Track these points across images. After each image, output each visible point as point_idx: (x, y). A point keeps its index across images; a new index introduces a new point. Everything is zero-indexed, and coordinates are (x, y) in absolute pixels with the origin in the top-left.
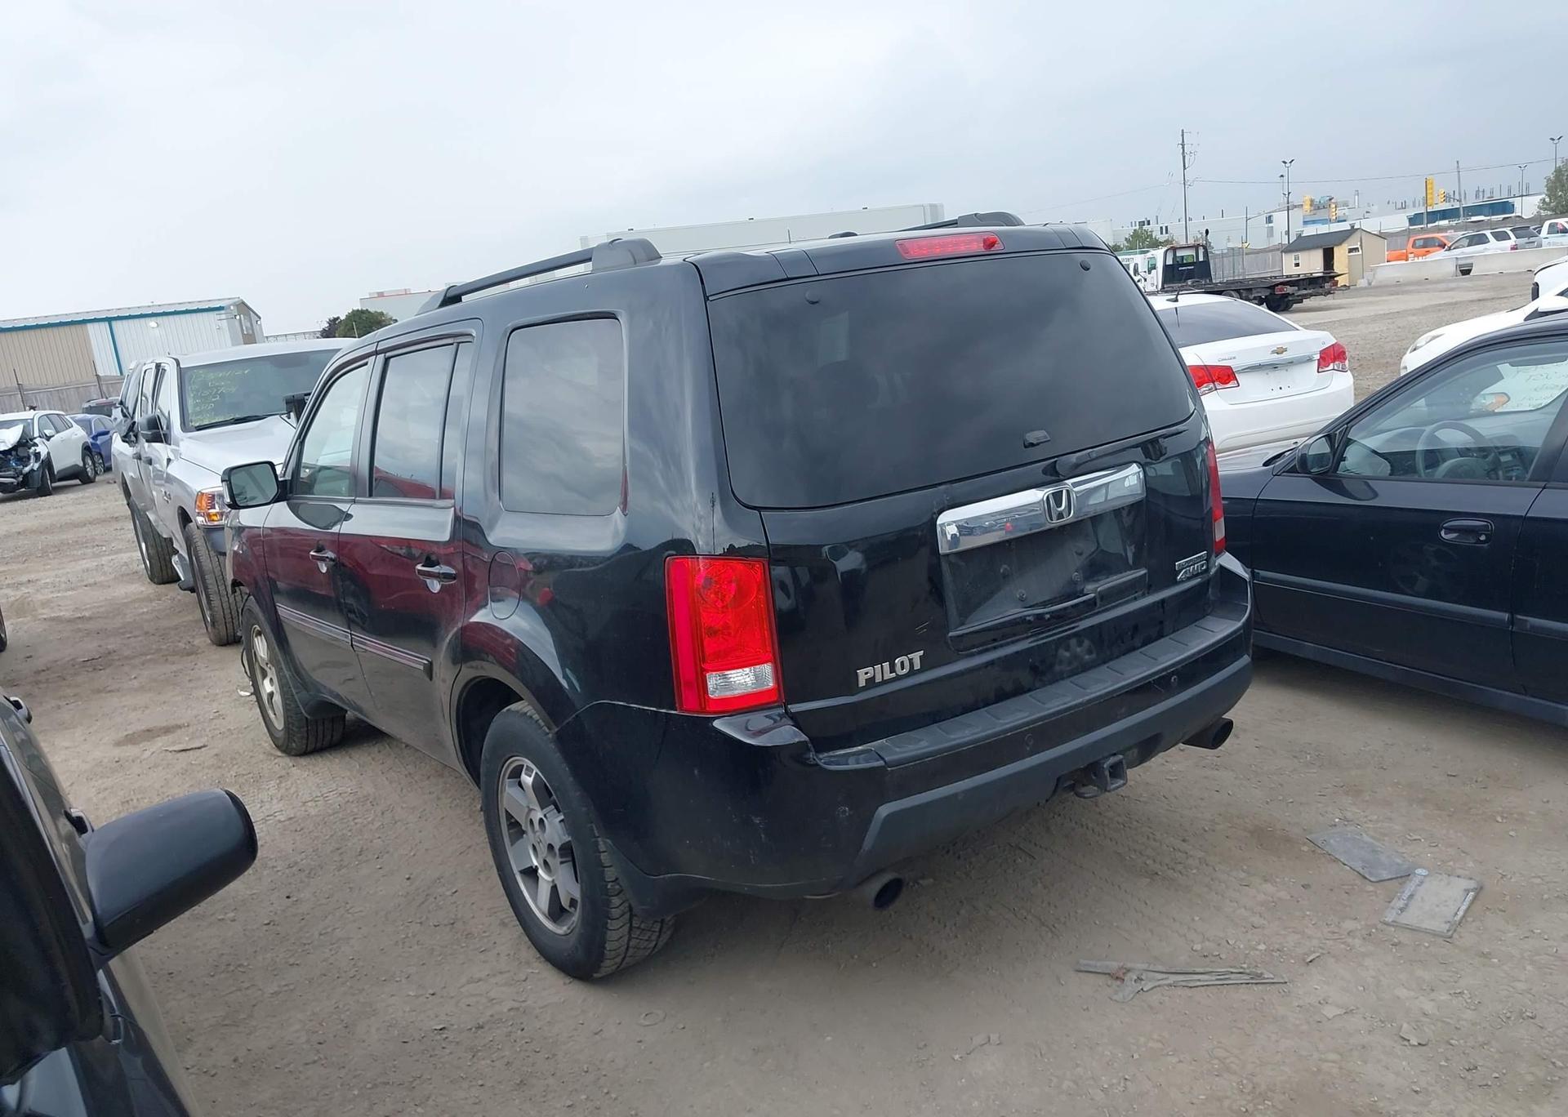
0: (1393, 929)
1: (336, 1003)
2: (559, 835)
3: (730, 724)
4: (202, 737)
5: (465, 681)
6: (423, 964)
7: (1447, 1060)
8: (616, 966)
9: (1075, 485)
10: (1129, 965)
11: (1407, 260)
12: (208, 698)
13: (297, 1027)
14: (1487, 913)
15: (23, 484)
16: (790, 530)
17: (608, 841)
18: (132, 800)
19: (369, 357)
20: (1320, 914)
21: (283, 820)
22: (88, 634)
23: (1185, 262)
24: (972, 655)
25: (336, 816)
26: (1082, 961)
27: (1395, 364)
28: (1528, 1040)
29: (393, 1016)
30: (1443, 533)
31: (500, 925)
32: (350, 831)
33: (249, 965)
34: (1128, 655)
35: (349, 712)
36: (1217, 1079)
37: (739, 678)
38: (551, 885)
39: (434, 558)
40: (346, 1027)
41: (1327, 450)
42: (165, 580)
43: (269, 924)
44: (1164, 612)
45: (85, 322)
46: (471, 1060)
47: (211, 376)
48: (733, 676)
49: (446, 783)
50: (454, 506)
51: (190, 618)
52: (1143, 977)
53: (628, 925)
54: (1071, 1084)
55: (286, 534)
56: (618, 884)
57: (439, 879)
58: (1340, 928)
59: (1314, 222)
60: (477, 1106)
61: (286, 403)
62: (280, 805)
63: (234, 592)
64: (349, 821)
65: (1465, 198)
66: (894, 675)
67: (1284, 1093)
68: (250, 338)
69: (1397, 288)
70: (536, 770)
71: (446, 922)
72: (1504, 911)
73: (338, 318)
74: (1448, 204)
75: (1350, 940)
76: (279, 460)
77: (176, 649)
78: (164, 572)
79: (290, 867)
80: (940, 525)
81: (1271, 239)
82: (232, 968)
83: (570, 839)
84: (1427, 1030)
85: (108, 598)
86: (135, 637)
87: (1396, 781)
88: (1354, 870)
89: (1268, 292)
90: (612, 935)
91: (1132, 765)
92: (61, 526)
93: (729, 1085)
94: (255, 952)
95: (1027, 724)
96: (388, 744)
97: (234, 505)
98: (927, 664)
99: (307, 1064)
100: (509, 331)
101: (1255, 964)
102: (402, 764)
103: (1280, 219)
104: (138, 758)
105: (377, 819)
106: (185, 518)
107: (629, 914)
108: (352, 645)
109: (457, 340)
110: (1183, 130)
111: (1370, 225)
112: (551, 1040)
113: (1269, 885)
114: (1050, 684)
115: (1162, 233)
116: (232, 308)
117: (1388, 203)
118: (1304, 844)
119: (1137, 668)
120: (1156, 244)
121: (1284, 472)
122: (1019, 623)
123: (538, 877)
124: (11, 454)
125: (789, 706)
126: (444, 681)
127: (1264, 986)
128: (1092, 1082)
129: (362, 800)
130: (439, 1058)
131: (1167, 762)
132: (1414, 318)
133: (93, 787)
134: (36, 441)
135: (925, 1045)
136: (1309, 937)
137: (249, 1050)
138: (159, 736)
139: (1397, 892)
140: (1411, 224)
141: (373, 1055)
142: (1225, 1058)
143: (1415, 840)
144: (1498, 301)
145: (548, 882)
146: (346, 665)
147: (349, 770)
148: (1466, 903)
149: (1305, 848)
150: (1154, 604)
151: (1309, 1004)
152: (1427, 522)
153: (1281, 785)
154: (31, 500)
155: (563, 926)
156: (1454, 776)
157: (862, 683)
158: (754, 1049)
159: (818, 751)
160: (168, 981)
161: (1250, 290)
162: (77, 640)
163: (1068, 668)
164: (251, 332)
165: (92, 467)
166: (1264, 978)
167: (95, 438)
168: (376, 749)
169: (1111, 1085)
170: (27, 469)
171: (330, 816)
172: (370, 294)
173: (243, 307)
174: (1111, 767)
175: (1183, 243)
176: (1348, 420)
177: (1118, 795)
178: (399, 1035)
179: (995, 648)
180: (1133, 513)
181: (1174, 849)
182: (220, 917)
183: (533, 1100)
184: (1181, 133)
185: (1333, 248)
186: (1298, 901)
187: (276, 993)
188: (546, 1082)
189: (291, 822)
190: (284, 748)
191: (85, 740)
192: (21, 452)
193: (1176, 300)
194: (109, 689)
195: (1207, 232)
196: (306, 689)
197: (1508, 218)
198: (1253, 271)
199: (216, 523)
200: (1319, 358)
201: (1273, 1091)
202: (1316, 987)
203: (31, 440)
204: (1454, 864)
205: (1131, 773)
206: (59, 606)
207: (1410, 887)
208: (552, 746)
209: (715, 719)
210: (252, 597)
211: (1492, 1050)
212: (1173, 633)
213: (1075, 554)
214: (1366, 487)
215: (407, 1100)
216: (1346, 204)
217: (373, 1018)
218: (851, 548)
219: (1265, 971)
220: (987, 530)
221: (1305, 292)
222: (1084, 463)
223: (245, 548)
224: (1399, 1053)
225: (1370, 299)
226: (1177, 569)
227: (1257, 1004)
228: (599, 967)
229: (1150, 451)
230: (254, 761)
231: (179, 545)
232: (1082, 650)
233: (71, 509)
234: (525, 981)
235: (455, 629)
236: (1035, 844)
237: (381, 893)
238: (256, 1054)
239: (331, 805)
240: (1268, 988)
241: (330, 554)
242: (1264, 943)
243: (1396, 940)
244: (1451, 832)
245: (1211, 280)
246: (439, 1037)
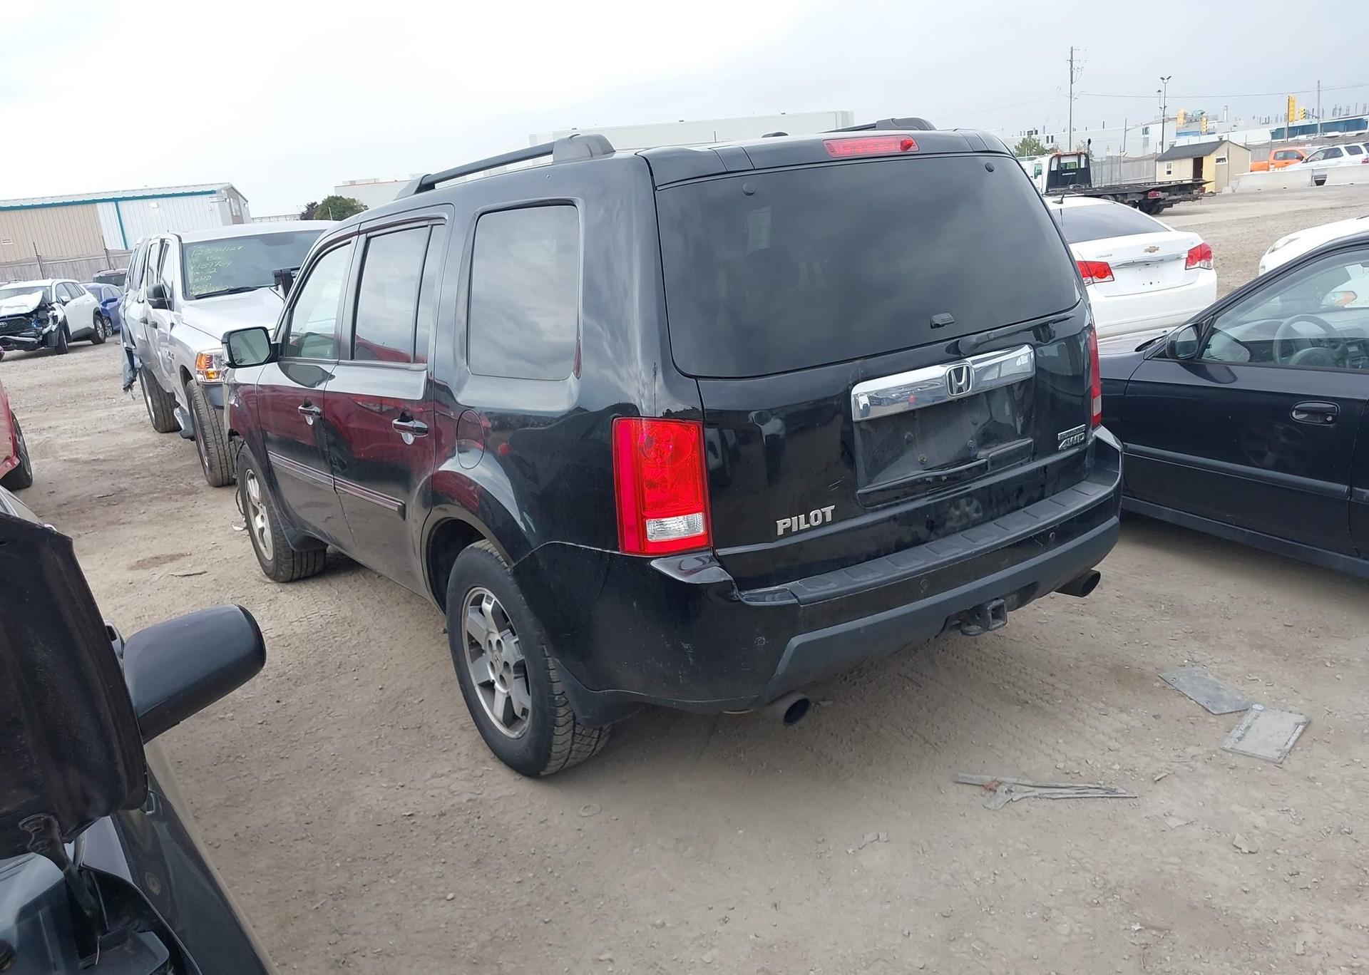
0: (1231, 755)
1: (320, 791)
2: (514, 655)
3: (666, 565)
4: (202, 565)
5: (436, 521)
6: (394, 761)
7: (1273, 866)
8: (559, 767)
9: (974, 362)
10: (1001, 779)
11: (1268, 170)
12: (207, 531)
13: (289, 809)
14: (1314, 743)
15: (42, 343)
16: (723, 396)
17: (557, 660)
18: (144, 616)
19: (352, 236)
20: (1168, 741)
21: (272, 636)
22: (102, 474)
23: (1068, 168)
24: (877, 510)
25: (318, 634)
26: (960, 774)
27: (1253, 264)
28: (1345, 851)
29: (368, 803)
30: (1294, 413)
31: (460, 729)
32: (331, 647)
33: (246, 757)
34: (1012, 514)
35: (329, 546)
36: (1074, 875)
37: (674, 525)
38: (506, 696)
39: (408, 414)
40: (329, 811)
41: (1193, 337)
42: (168, 430)
43: (262, 723)
44: (1046, 476)
45: (95, 202)
46: (435, 841)
47: (209, 250)
48: (668, 523)
49: (413, 609)
50: (427, 369)
51: (190, 462)
52: (1013, 790)
53: (572, 731)
54: (949, 877)
55: (274, 391)
56: (564, 697)
57: (407, 689)
58: (1185, 753)
59: (1186, 134)
60: (440, 879)
61: (275, 277)
62: (271, 624)
63: (231, 440)
64: (329, 639)
65: (1323, 115)
66: (808, 525)
67: (1131, 889)
68: (238, 219)
69: (1257, 195)
70: (495, 599)
71: (413, 726)
72: (1329, 743)
73: (315, 203)
74: (1307, 120)
75: (1193, 763)
76: (271, 325)
77: (179, 489)
78: (167, 423)
79: (279, 676)
80: (854, 395)
81: (1146, 149)
82: (231, 759)
83: (523, 658)
84: (1257, 841)
85: (119, 443)
86: (143, 477)
87: (1239, 629)
88: (1199, 704)
89: (1141, 197)
90: (558, 740)
91: (1012, 608)
92: (77, 381)
93: (655, 868)
94: (251, 746)
95: (922, 570)
96: (363, 576)
97: (233, 364)
98: (837, 517)
99: (297, 840)
100: (478, 215)
101: (1109, 781)
102: (375, 591)
103: (1155, 130)
104: (148, 581)
105: (354, 637)
106: (186, 375)
107: (572, 722)
108: (335, 488)
109: (431, 222)
110: (1072, 48)
111: (1238, 138)
112: (503, 827)
113: (1125, 715)
114: (943, 537)
115: (1048, 142)
116: (223, 191)
117: (1254, 118)
118: (1157, 681)
119: (1020, 525)
120: (1042, 152)
121: (1154, 357)
122: (919, 484)
123: (494, 690)
124: (32, 317)
125: (717, 550)
126: (415, 521)
127: (1116, 799)
128: (966, 875)
129: (340, 621)
130: (408, 839)
131: (1038, 607)
132: (1273, 223)
133: (111, 604)
134: (53, 305)
135: (823, 840)
136: (1157, 760)
137: (247, 827)
138: (165, 563)
139: (1236, 724)
140: (1273, 138)
141: (352, 835)
142: (1081, 859)
143: (1254, 680)
144: (1348, 210)
145: (504, 694)
146: (327, 505)
147: (329, 595)
148: (1296, 735)
149: (1157, 685)
150: (1038, 469)
151: (1156, 816)
152: (1281, 404)
153: (1138, 630)
154: (50, 357)
155: (516, 731)
156: (1291, 626)
157: (780, 532)
158: (677, 839)
159: (740, 590)
160: (178, 768)
161: (1125, 195)
162: (93, 479)
163: (959, 524)
164: (239, 214)
165: (103, 330)
166: (1118, 793)
167: (104, 304)
168: (353, 579)
169: (982, 879)
170: (46, 330)
171: (313, 634)
172: (344, 182)
173: (233, 192)
174: (993, 610)
175: (1067, 151)
176: (1214, 312)
177: (995, 635)
178: (374, 819)
179: (897, 504)
180: (1023, 388)
181: (1042, 682)
182: (221, 716)
183: (488, 876)
184: (1070, 50)
185: (1202, 158)
186: (1149, 729)
187: (271, 781)
188: (500, 861)
189: (279, 638)
190: (273, 576)
191: (103, 564)
192: (41, 315)
193: (1061, 202)
194: (121, 521)
195: (1089, 141)
196: (293, 526)
197: (1362, 134)
198: (1129, 177)
199: (213, 381)
200: (1187, 256)
201: (1122, 887)
202: (1162, 801)
203: (50, 304)
204: (1287, 701)
205: (1010, 615)
206: (77, 449)
207: (1247, 719)
208: (510, 579)
209: (652, 559)
210: (246, 445)
211: (1312, 859)
212: (1053, 495)
213: (970, 423)
214: (1227, 372)
215: (382, 873)
216: (1215, 118)
217: (351, 804)
218: (773, 415)
219: (1118, 787)
220: (894, 401)
221: (1175, 197)
222: (984, 343)
223: (240, 401)
224: (1232, 859)
225: (1234, 205)
226: (1059, 439)
227: (1110, 815)
228: (546, 766)
229: (1041, 334)
230: (247, 586)
231: (181, 399)
232: (970, 509)
233: (86, 366)
234: (480, 777)
235: (426, 478)
236: (922, 675)
237: (357, 700)
238: (254, 831)
239: (314, 625)
240: (1120, 801)
241: (316, 409)
242: (1119, 764)
243: (1234, 765)
244: (1286, 674)
245: (1090, 185)
246: (407, 822)
